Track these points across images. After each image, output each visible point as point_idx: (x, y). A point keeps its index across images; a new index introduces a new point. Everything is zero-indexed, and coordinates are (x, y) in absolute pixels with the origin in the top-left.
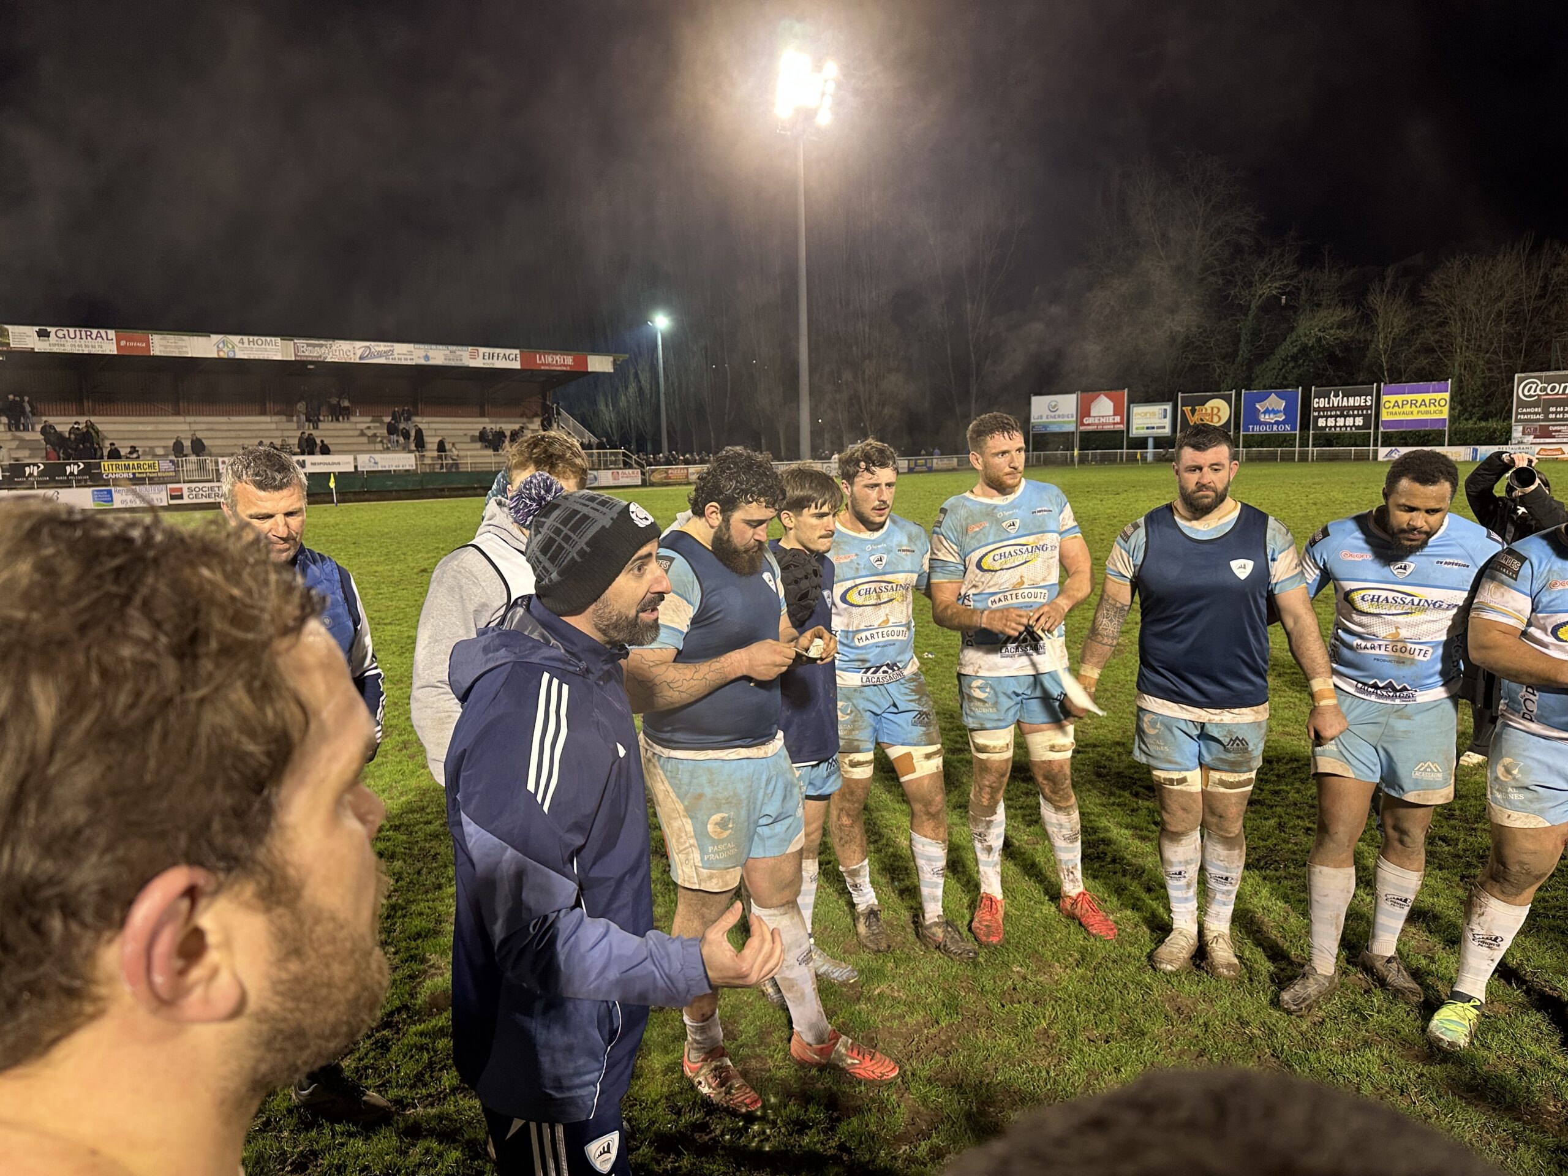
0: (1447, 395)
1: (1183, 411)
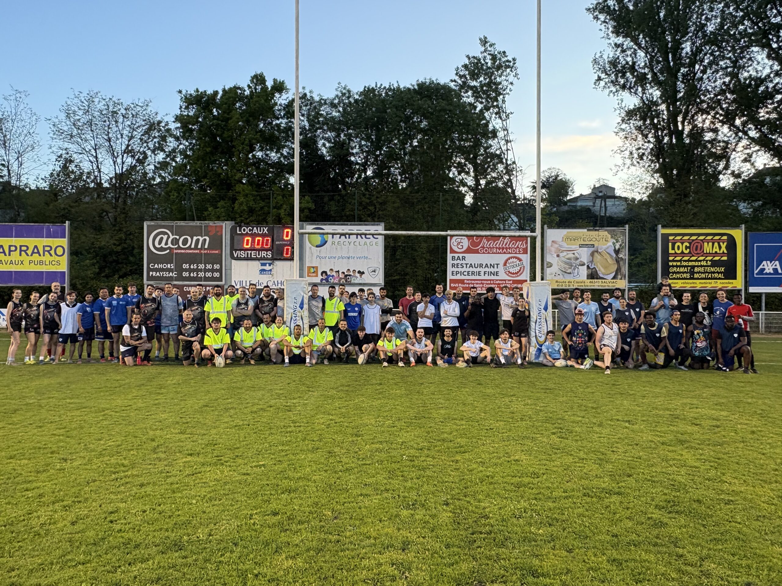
0: (64, 242)
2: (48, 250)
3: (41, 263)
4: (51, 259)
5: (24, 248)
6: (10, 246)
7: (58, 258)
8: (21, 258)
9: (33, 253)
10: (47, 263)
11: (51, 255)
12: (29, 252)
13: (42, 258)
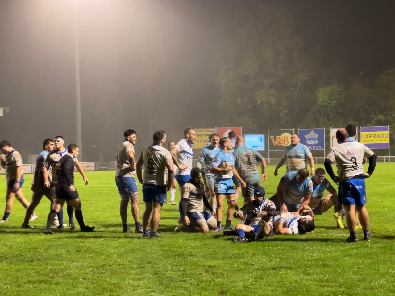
0: (388, 133)
1: (270, 139)
2: (382, 136)
3: (380, 140)
4: (383, 139)
5: (374, 135)
6: (370, 135)
7: (386, 138)
8: (373, 139)
9: (377, 137)
10: (382, 140)
11: (383, 137)
12: (376, 137)
13: (380, 139)
